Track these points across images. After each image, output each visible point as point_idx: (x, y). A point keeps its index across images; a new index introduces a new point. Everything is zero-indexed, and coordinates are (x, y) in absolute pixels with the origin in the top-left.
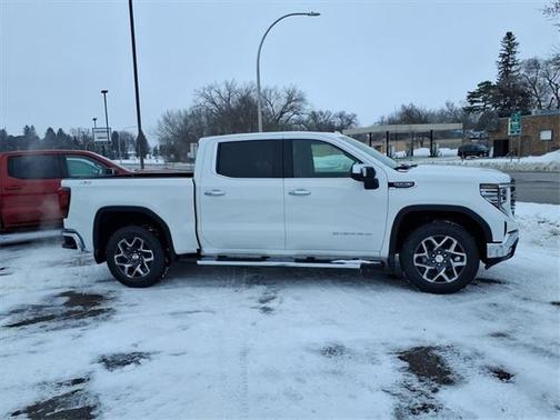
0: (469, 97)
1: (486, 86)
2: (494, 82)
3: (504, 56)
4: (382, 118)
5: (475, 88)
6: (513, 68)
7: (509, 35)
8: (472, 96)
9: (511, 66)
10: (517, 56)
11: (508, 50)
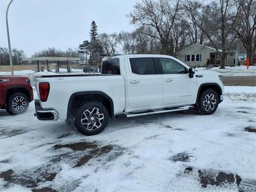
0: (80, 47)
1: (86, 43)
2: (89, 42)
3: (92, 31)
4: (36, 53)
5: (82, 43)
6: (96, 36)
7: (93, 22)
8: (81, 46)
9: (95, 35)
10: (97, 32)
11: (93, 28)
